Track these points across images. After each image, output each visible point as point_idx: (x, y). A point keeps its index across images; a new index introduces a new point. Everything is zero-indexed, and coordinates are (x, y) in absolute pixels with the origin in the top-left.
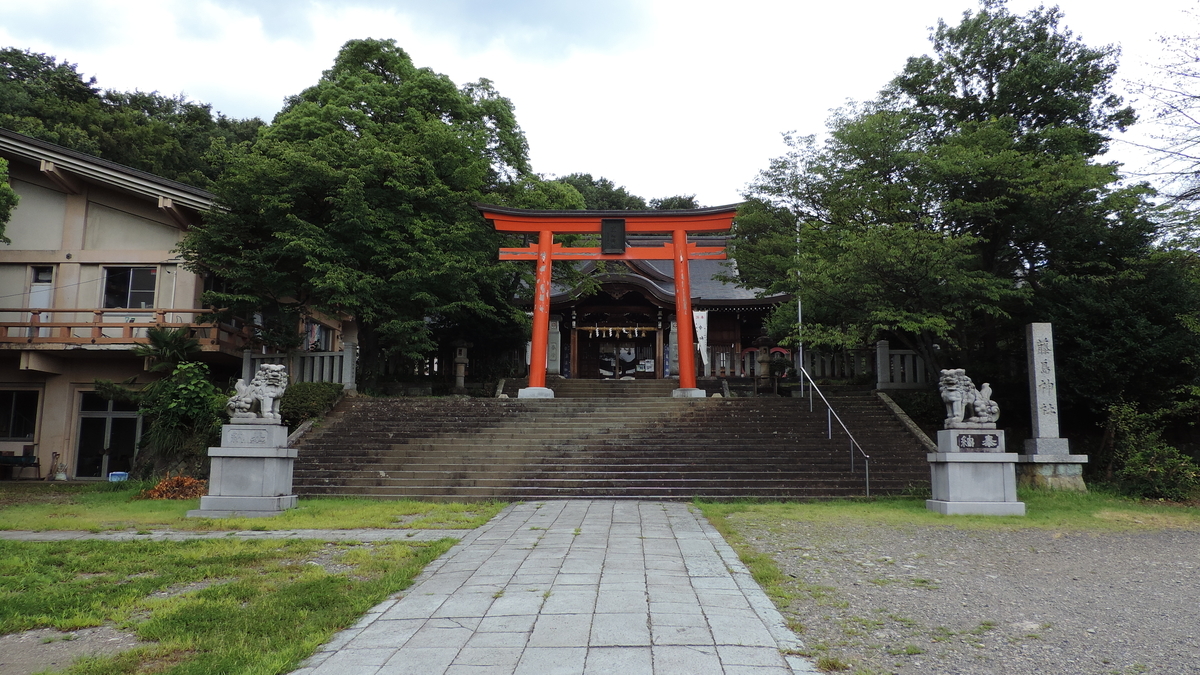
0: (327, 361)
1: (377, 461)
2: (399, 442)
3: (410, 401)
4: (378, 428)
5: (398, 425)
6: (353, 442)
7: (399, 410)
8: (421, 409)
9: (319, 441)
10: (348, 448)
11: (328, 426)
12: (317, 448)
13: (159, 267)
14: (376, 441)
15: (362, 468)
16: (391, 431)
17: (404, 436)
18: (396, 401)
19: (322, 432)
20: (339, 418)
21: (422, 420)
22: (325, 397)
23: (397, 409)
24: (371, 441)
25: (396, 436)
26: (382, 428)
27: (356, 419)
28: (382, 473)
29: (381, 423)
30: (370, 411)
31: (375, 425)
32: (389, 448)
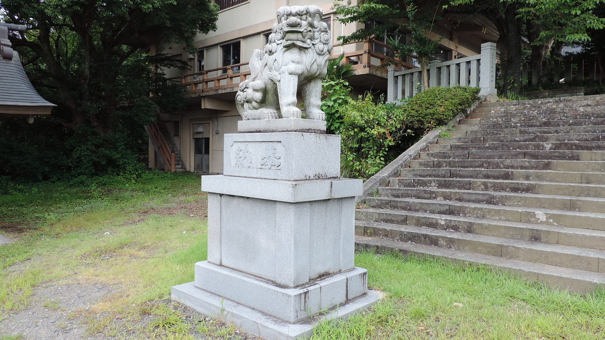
0: (463, 68)
1: (528, 189)
2: (563, 157)
3: (569, 101)
4: (526, 137)
5: (557, 132)
6: (489, 157)
7: (555, 112)
8: (589, 109)
9: (444, 156)
10: (481, 166)
11: (459, 135)
12: (439, 165)
13: (332, 16)
14: (525, 154)
15: (502, 201)
16: (546, 140)
17: (570, 147)
18: (549, 103)
19: (449, 143)
20: (474, 126)
21: (595, 124)
22: (456, 101)
23: (553, 111)
24: (516, 156)
25: (557, 147)
26: (532, 136)
27: (495, 125)
28: (541, 214)
29: (531, 130)
30: (514, 116)
31: (521, 132)
32: (547, 166)
